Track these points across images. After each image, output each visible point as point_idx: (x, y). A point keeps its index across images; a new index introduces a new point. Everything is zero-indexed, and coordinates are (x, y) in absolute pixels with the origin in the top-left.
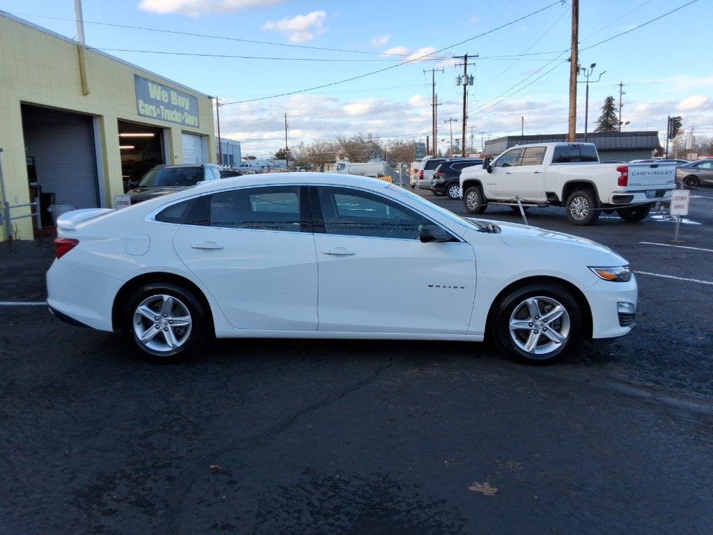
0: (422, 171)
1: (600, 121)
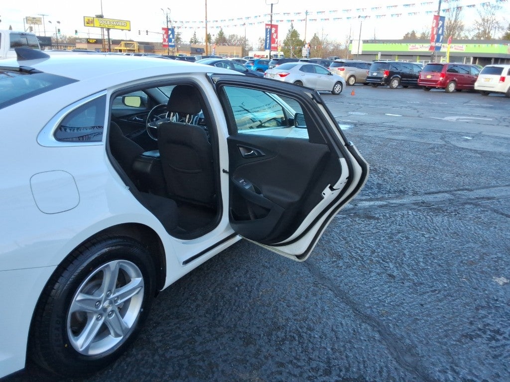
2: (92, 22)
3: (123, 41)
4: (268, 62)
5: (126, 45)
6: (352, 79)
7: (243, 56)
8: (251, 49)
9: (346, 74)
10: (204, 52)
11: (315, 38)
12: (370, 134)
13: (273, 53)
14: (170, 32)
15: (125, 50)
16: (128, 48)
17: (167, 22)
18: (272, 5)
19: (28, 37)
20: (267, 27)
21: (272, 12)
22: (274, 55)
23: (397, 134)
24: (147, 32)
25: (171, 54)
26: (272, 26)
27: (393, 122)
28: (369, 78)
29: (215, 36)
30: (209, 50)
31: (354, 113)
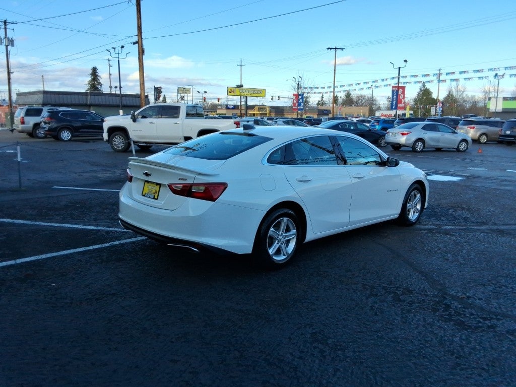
0: (23, 117)
1: (89, 84)
2: (234, 91)
3: (257, 106)
4: (393, 121)
5: (259, 109)
6: (484, 137)
7: (369, 116)
8: (379, 109)
9: (476, 132)
10: (331, 113)
11: (450, 96)
12: (479, 185)
13: (400, 112)
14: (300, 97)
15: (258, 114)
16: (261, 112)
17: (298, 88)
18: (399, 68)
19: (197, 108)
20: (394, 89)
21: (399, 75)
22: (403, 114)
23: (506, 185)
24: (279, 97)
25: (299, 117)
26: (399, 87)
27: (509, 177)
28: (501, 136)
29: (343, 98)
30: (335, 111)
31: (473, 168)
